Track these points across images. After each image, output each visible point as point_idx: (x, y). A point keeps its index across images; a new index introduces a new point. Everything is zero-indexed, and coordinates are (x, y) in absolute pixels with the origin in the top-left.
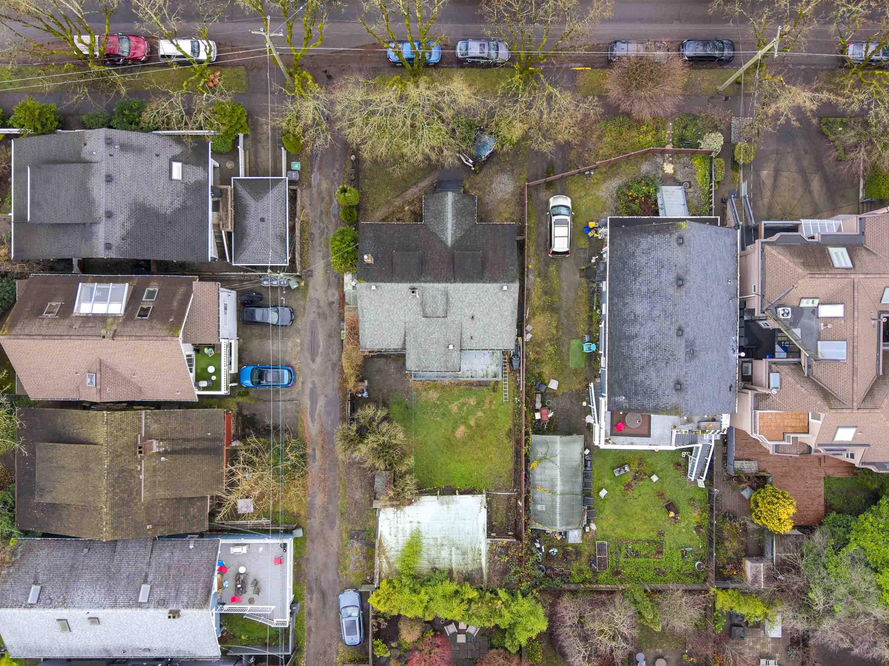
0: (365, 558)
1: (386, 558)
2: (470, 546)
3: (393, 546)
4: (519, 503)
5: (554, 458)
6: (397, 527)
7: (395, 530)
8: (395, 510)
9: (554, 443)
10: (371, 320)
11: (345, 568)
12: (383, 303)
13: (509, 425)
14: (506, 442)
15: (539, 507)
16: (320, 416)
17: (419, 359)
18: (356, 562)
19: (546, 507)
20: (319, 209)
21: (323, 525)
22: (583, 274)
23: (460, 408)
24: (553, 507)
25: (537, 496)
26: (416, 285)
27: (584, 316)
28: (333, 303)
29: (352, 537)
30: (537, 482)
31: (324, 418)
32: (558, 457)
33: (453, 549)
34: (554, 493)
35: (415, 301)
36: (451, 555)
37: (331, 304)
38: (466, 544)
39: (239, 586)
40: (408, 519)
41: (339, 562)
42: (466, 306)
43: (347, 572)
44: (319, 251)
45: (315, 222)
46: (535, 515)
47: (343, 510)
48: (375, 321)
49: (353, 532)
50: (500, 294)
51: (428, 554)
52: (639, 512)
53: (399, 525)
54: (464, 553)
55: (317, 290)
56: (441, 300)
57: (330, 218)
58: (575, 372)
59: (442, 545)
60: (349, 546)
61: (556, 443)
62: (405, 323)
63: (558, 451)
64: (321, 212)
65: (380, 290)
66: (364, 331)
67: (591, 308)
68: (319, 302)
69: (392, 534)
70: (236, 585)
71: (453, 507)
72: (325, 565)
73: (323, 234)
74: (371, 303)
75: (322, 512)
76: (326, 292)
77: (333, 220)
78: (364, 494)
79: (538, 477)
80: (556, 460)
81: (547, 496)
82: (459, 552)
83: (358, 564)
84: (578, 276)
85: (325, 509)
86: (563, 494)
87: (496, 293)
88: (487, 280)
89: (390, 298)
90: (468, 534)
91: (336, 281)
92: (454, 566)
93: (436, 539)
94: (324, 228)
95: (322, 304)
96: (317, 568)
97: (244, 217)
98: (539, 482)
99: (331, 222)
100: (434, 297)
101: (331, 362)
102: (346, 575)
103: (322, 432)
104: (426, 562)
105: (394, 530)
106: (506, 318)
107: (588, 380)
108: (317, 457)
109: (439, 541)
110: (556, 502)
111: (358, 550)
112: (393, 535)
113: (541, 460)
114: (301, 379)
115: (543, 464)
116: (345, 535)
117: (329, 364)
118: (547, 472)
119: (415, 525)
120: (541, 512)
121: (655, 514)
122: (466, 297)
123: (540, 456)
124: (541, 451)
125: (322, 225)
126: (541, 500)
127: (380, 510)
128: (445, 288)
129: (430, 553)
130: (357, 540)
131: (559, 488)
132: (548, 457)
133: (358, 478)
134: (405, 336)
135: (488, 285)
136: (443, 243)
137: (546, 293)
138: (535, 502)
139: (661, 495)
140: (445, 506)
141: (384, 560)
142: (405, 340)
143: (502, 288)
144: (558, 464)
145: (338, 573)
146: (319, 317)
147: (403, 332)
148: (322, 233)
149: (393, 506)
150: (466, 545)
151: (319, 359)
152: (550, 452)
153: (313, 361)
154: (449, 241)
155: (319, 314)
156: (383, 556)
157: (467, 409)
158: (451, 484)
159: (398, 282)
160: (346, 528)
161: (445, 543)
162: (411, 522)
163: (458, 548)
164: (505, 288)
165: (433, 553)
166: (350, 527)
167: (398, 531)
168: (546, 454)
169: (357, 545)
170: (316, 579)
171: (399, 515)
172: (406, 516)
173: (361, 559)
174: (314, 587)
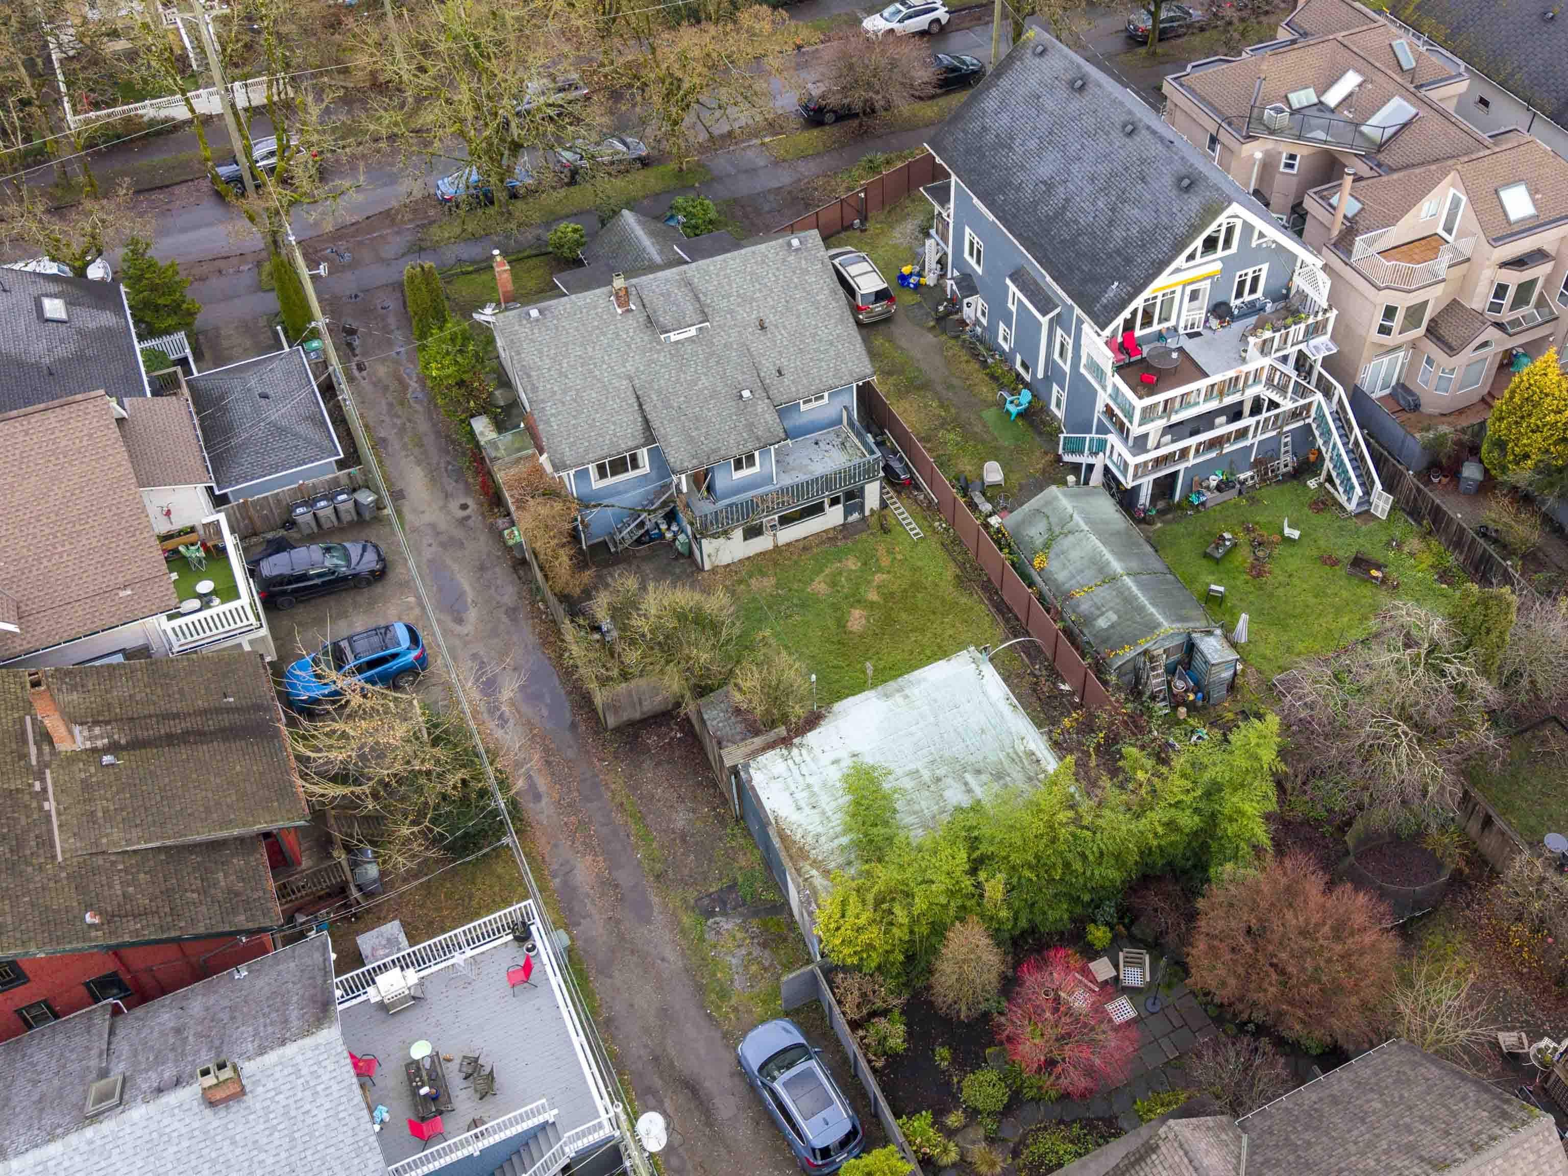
0: (764, 945)
1: (815, 863)
2: (1002, 755)
3: (820, 829)
4: (1062, 687)
5: (1069, 526)
6: (809, 786)
7: (805, 794)
8: (785, 752)
9: (1052, 502)
10: (554, 393)
11: (724, 995)
12: (566, 344)
13: (950, 572)
14: (962, 598)
15: (1102, 623)
17: (691, 440)
18: (746, 967)
19: (1118, 615)
21: (618, 922)
23: (833, 584)
24: (1129, 600)
25: (1083, 608)
27: (979, 376)
29: (707, 913)
30: (1067, 586)
31: (526, 710)
33: (969, 777)
34: (1113, 579)
35: (631, 321)
36: (969, 791)
38: (994, 755)
40: (826, 759)
41: (700, 989)
42: (739, 305)
43: (733, 1002)
44: (407, 455)
45: (383, 421)
46: (1106, 640)
47: (658, 867)
48: (565, 392)
49: (706, 901)
50: (791, 258)
51: (915, 813)
53: (809, 780)
54: (999, 776)
55: (422, 513)
56: (680, 294)
57: (411, 407)
59: (939, 780)
60: (710, 937)
61: (1056, 498)
62: (630, 379)
63: (1070, 510)
64: (390, 405)
65: (549, 315)
66: (547, 422)
67: (983, 363)
69: (802, 804)
71: (915, 692)
72: (664, 1013)
73: (405, 432)
74: (540, 352)
75: (603, 894)
76: (444, 508)
77: (419, 408)
79: (1061, 576)
80: (1077, 525)
81: (1103, 593)
82: (984, 777)
83: (754, 968)
84: (931, 336)
85: (609, 884)
86: (1131, 573)
87: (784, 260)
89: (577, 329)
90: (983, 731)
93: (914, 774)
94: (403, 424)
95: (443, 526)
96: (646, 1030)
98: (1073, 582)
99: (416, 412)
100: (667, 295)
101: (503, 609)
102: (735, 1009)
103: (533, 736)
104: (920, 831)
105: (802, 796)
109: (926, 775)
110: (1131, 591)
111: (739, 935)
112: (807, 810)
113: (1047, 546)
115: (1056, 548)
116: (687, 919)
117: (500, 613)
118: (1074, 555)
119: (847, 762)
120: (1113, 628)
122: (730, 285)
123: (1039, 542)
124: (1036, 532)
125: (398, 423)
126: (1098, 608)
127: (747, 766)
128: (680, 274)
129: (916, 807)
130: (725, 915)
131: (1117, 566)
132: (1057, 530)
134: (640, 405)
135: (761, 248)
138: (1088, 620)
140: (898, 698)
141: (814, 872)
142: (644, 416)
143: (790, 244)
144: (1086, 528)
145: (709, 1016)
146: (445, 549)
147: (633, 400)
148: (402, 430)
149: (771, 746)
150: (992, 758)
151: (472, 615)
152: (1053, 520)
153: (460, 621)
155: (442, 544)
156: (807, 867)
157: (849, 579)
160: (685, 901)
161: (940, 772)
162: (836, 762)
163: (978, 772)
164: (796, 243)
165: (926, 804)
166: (692, 895)
167: (813, 794)
168: (1050, 529)
169: (728, 925)
170: (656, 1059)
171: (798, 759)
172: (817, 751)
173: (756, 952)
174: (658, 1083)
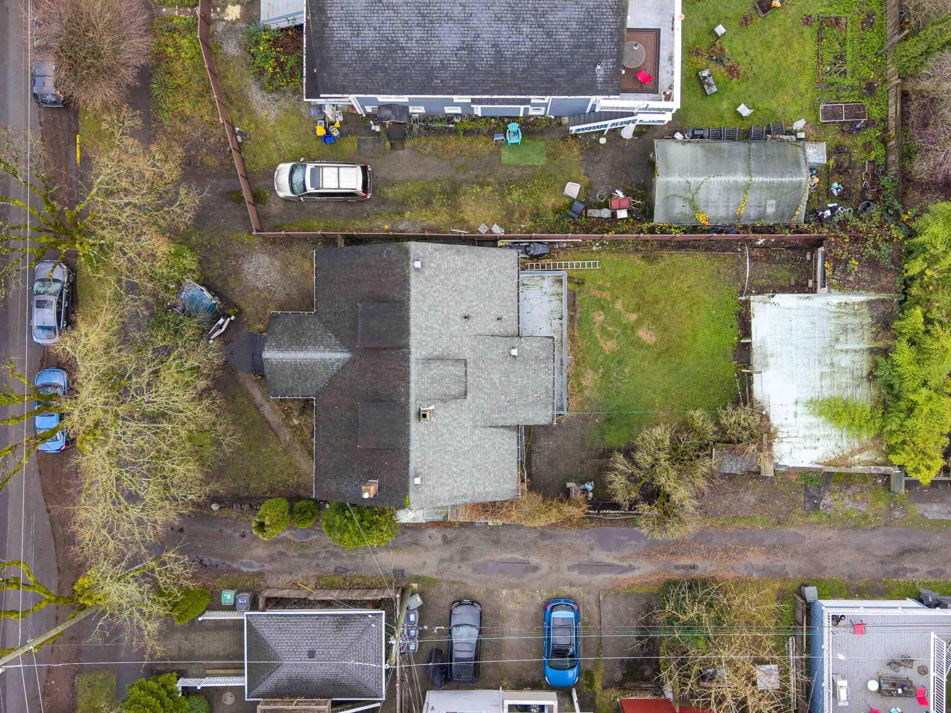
0: (848, 487)
1: (852, 454)
2: (833, 321)
3: (833, 443)
4: (759, 243)
5: (693, 187)
6: (804, 437)
7: (808, 441)
8: (776, 440)
9: (667, 186)
10: (471, 482)
11: (865, 517)
12: (443, 464)
13: (637, 260)
14: (662, 264)
15: (770, 210)
16: (623, 559)
17: (535, 403)
18: (856, 501)
19: (771, 198)
20: (297, 559)
21: (796, 553)
22: (397, 144)
23: (610, 336)
24: (770, 187)
25: (753, 213)
26: (413, 412)
27: (464, 143)
28: (444, 537)
29: (816, 507)
30: (731, 213)
31: (626, 552)
32: (691, 179)
33: (838, 347)
34: (748, 187)
35: (440, 412)
36: (847, 351)
37: (446, 541)
38: (831, 326)
39: (900, 691)
40: (792, 420)
41: (855, 527)
42: (448, 328)
43: (871, 514)
44: (363, 559)
45: (317, 565)
46: (783, 216)
47: (773, 520)
48: (473, 476)
49: (808, 505)
50: (427, 272)
51: (847, 387)
52: (772, 54)
53: (801, 434)
54: (845, 330)
55: (425, 563)
56: (436, 370)
57: (311, 543)
58: (552, 156)
59: (832, 364)
60: (830, 511)
61: (667, 183)
62: (475, 427)
63: (682, 180)
64: (301, 556)
65: (420, 470)
66: (488, 493)
67: (451, 132)
68: (442, 560)
69: (814, 445)
70: (899, 695)
71: (770, 348)
72: (860, 549)
73: (337, 553)
74: (442, 484)
75: (776, 555)
76: (427, 549)
77: (314, 537)
78: (747, 489)
79: (722, 213)
80: (696, 182)
81: (752, 197)
82: (842, 338)
83: (858, 497)
84: (401, 152)
85: (771, 550)
86: (749, 173)
87: (427, 279)
88: (405, 294)
89: (434, 453)
90: (813, 323)
91: (410, 532)
92: (865, 345)
93: (822, 375)
94: (327, 552)
95: (446, 554)
96: (865, 561)
97: (308, 682)
98: (731, 209)
99: (317, 540)
100: (433, 381)
101: (539, 540)
102: (876, 515)
103: (649, 555)
104: (859, 391)
105: (808, 443)
106: (467, 264)
107: (566, 136)
108: (689, 562)
109: (826, 369)
110: (763, 182)
111: (836, 497)
112: (818, 444)
113: (695, 208)
114: (566, 588)
115: (701, 205)
116: (813, 518)
117: (541, 543)
118: (714, 196)
119: (800, 409)
120: (778, 206)
121: (776, 30)
122: (433, 329)
123: (687, 210)
124: (679, 208)
125: (324, 555)
126: (759, 207)
127: (777, 465)
128: (417, 364)
129: (844, 385)
130: (821, 499)
131: (741, 178)
132: (690, 196)
133: (722, 497)
134: (496, 427)
135: (413, 292)
136: (346, 366)
137: (428, 203)
138: (762, 216)
139: (746, 21)
140: (771, 360)
141: (857, 457)
142: (503, 427)
143: (417, 270)
144: (701, 179)
145: (872, 529)
146: (468, 559)
147: (489, 430)
148: (335, 555)
149: (770, 445)
150: (832, 328)
151: (534, 560)
152: (681, 193)
153: (536, 569)
154: (342, 356)
155: (462, 560)
156: (850, 459)
157: (611, 325)
158: (730, 349)
159: (409, 440)
160: (801, 515)
161: (828, 361)
162: (796, 415)
163: (837, 340)
164: (418, 264)
165: (845, 379)
166: (799, 510)
167: (810, 437)
168: (685, 199)
169: (828, 500)
170: (882, 563)
171: (785, 435)
172: (784, 422)
173: (849, 492)
174: (894, 566)
